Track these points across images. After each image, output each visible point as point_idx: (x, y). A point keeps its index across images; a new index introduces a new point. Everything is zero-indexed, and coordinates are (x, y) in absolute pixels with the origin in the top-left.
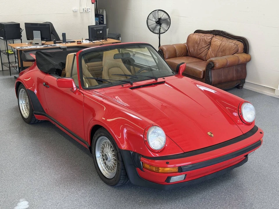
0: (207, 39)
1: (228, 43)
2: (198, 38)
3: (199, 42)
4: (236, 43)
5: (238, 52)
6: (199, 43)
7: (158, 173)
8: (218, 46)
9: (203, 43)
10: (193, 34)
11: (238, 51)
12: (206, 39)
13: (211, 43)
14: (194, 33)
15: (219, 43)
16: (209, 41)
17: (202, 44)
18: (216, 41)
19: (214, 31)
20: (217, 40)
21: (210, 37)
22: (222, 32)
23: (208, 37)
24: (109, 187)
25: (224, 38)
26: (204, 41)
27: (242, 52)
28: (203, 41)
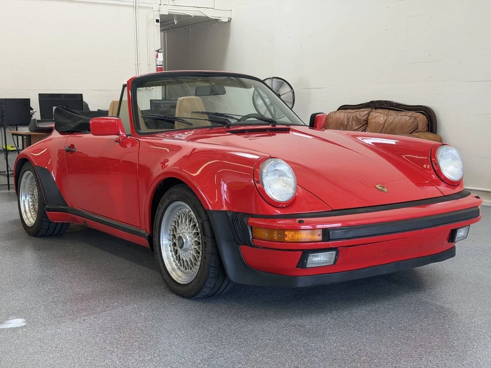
0: (360, 115)
1: (399, 117)
2: (344, 117)
3: (346, 123)
4: (414, 115)
5: (417, 130)
6: (347, 125)
7: (283, 242)
8: (380, 125)
9: (354, 123)
10: (335, 112)
11: (417, 128)
12: (358, 116)
13: (367, 121)
14: (338, 110)
15: (382, 119)
16: (363, 119)
17: (352, 124)
18: (376, 117)
19: (372, 102)
20: (379, 114)
21: (366, 112)
22: (386, 102)
23: (364, 113)
24: (187, 301)
25: (391, 111)
26: (355, 119)
27: (424, 130)
28: (354, 121)
